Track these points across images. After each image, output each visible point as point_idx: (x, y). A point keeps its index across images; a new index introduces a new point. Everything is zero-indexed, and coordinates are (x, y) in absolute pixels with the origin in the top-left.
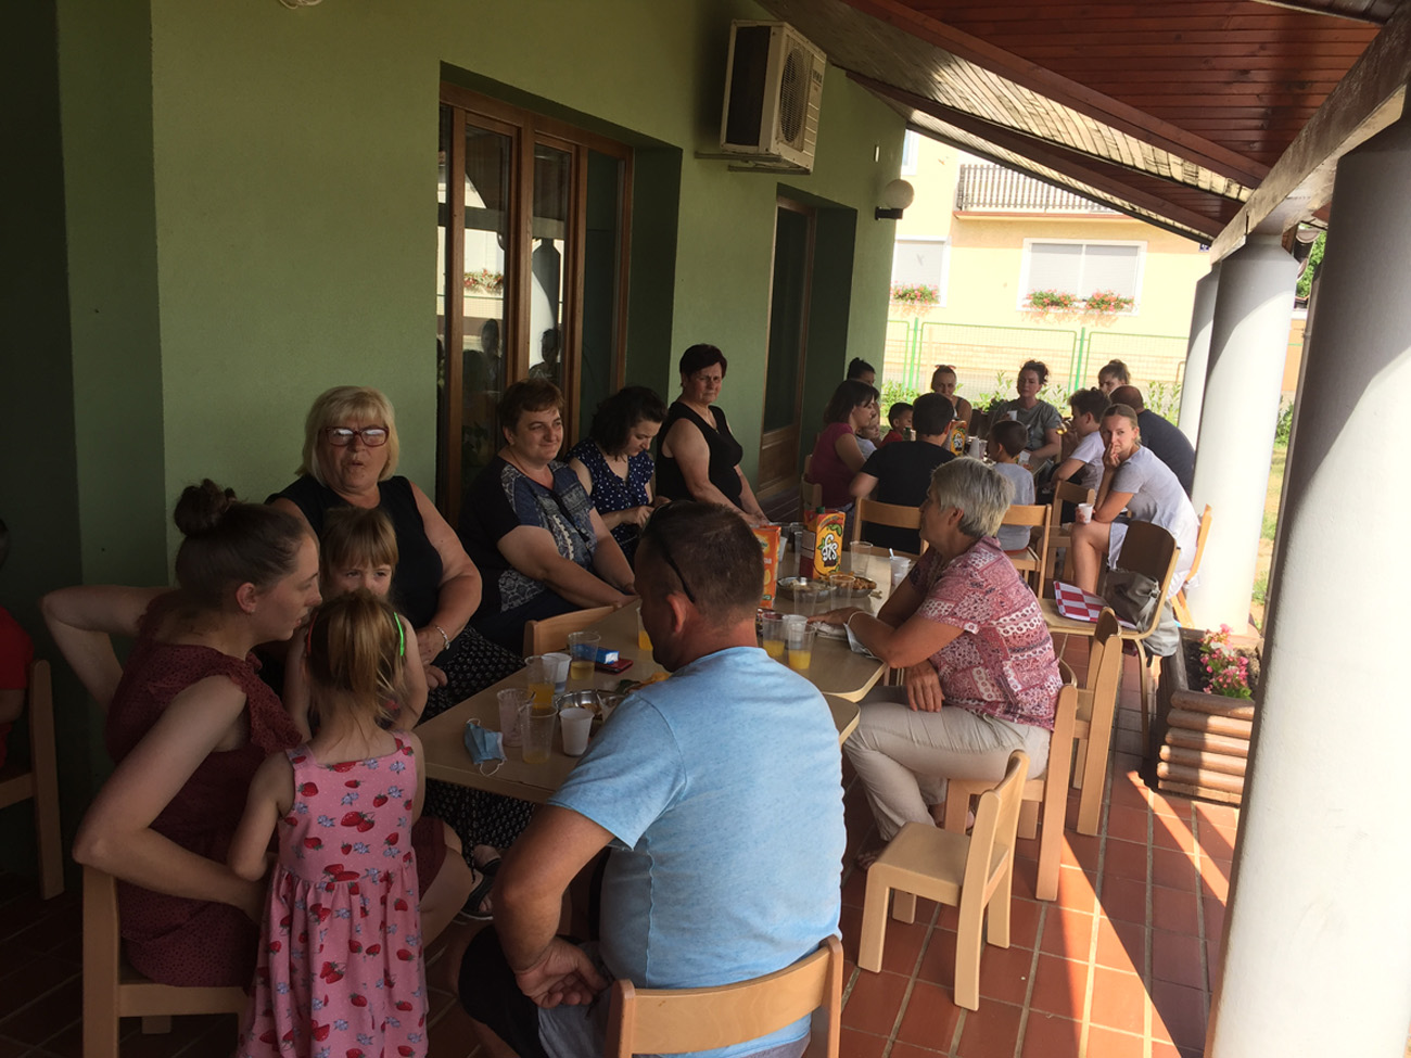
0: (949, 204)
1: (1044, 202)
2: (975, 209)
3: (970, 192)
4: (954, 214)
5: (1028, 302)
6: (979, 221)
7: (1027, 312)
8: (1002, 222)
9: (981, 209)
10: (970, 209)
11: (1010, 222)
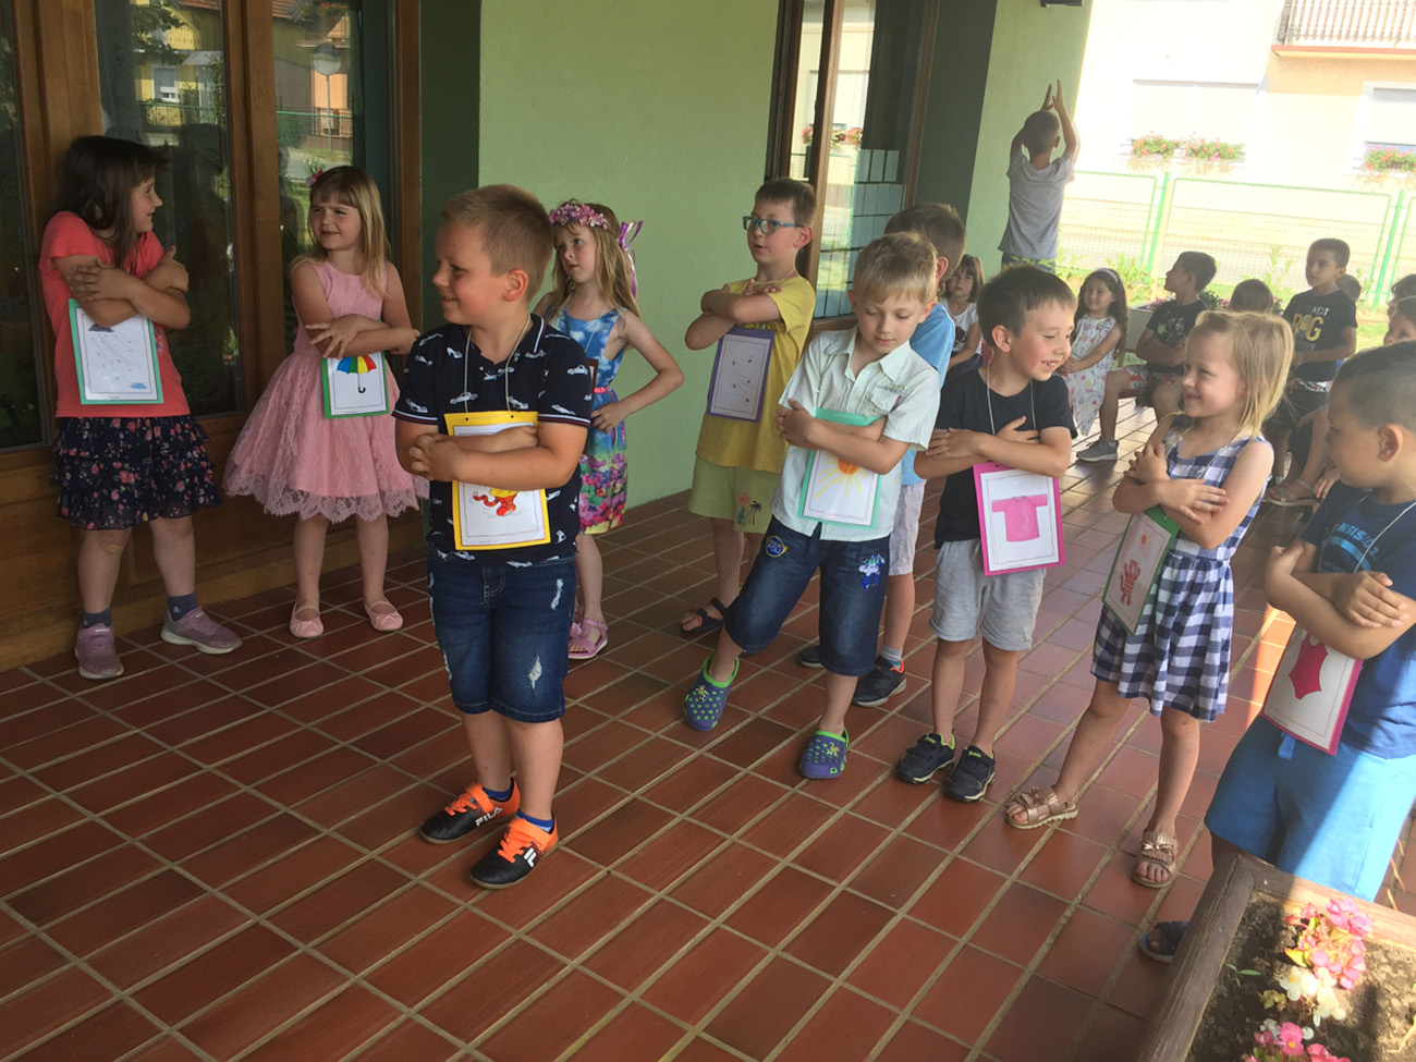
0: (1270, 37)
1: (1395, 34)
2: (1302, 42)
3: (1297, 22)
4: (1274, 49)
5: (1359, 163)
6: (1305, 59)
7: (1359, 177)
8: (1335, 62)
9: (1309, 42)
10: (1295, 43)
11: (1348, 61)
